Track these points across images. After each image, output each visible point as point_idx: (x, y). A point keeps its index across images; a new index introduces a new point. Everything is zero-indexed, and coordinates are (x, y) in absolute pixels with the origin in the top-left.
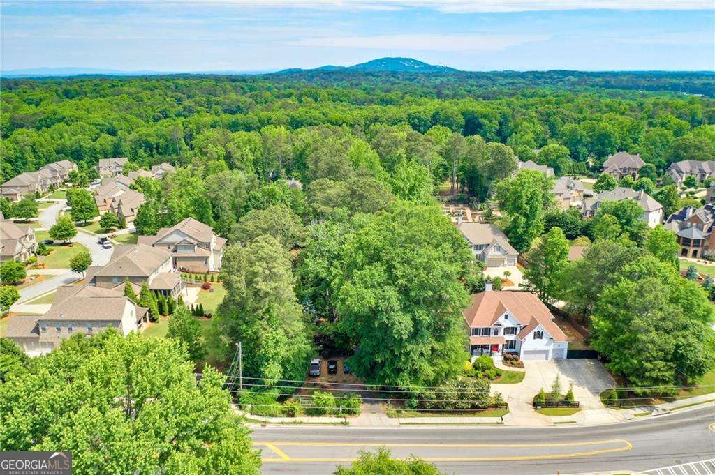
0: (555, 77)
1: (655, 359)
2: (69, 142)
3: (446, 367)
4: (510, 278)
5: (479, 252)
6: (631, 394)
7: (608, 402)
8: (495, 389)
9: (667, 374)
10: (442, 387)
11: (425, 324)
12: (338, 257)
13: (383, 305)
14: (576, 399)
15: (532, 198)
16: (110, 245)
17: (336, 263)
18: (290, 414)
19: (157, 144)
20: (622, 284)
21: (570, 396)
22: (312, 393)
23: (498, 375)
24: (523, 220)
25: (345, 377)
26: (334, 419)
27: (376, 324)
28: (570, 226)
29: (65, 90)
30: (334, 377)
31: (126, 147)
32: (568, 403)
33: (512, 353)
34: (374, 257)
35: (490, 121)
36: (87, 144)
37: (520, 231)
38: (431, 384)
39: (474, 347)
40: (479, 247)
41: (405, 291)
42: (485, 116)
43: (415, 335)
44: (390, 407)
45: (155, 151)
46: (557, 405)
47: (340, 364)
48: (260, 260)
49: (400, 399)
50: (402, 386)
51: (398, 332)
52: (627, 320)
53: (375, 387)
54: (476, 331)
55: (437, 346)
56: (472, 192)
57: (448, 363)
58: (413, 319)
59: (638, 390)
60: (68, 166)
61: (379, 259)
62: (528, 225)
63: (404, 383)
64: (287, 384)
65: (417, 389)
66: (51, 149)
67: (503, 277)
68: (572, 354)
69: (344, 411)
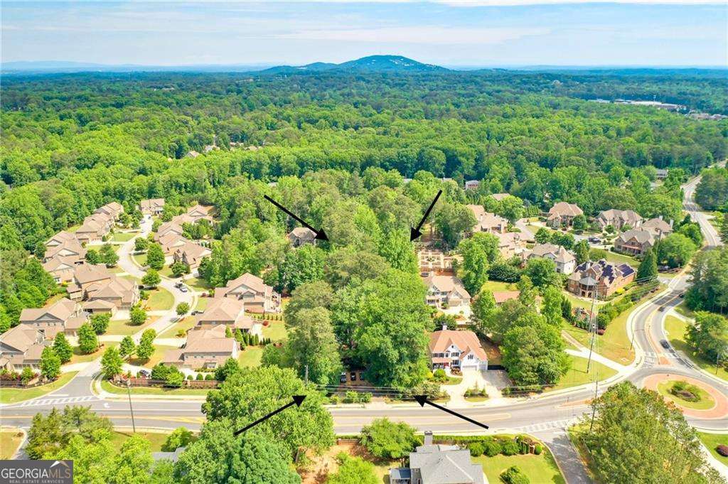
0: (541, 81)
1: (529, 371)
2: (112, 184)
3: (417, 376)
4: (464, 315)
5: (445, 296)
6: (517, 390)
7: (505, 394)
8: (444, 388)
9: (534, 379)
10: (415, 388)
11: (405, 355)
12: (355, 311)
13: (383, 346)
14: (487, 392)
15: (479, 260)
16: (186, 289)
17: (354, 315)
18: (334, 402)
19: (186, 184)
20: (515, 329)
21: (484, 391)
22: (345, 391)
23: (447, 380)
24: (473, 275)
25: (362, 382)
26: (357, 405)
27: (380, 355)
28: (510, 274)
29: (78, 114)
30: (355, 383)
31: (159, 187)
32: (482, 395)
33: (456, 367)
34: (378, 319)
35: (468, 159)
36: (128, 186)
37: (472, 281)
38: (410, 386)
39: (435, 364)
40: (443, 293)
41: (395, 338)
42: (463, 155)
43: (401, 360)
44: (387, 398)
45: (183, 190)
46: (477, 396)
47: (357, 374)
48: (317, 322)
49: (393, 394)
50: (393, 387)
51: (391, 359)
52: (516, 350)
53: (379, 388)
54: (436, 355)
55: (412, 365)
56: (446, 238)
57: (418, 374)
58: (399, 352)
59: (519, 388)
60: (116, 208)
61: (380, 321)
62: (477, 278)
63: (395, 386)
64: (330, 387)
65: (401, 389)
66: (99, 191)
67: (459, 314)
68: (490, 368)
69: (363, 401)
